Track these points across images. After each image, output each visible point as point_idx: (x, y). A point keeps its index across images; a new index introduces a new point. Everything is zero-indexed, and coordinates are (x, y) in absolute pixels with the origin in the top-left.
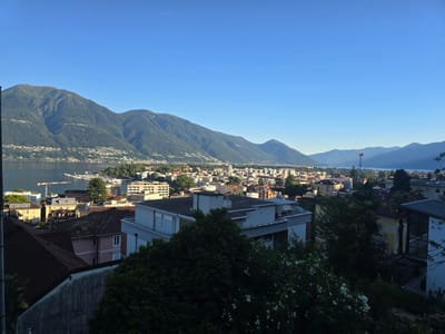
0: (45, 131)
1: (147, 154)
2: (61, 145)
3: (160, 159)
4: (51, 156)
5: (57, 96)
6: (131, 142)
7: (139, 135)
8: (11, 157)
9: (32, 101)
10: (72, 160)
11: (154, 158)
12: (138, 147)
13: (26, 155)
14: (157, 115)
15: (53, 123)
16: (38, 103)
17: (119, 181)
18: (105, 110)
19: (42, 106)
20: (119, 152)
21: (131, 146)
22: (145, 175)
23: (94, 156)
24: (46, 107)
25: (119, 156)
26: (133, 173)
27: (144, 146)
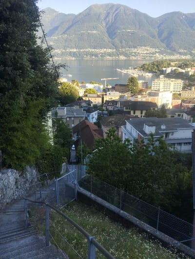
0: (106, 38)
1: (175, 50)
2: (116, 47)
3: (185, 54)
4: (110, 56)
5: (114, 10)
6: (162, 41)
7: (170, 34)
8: (89, 57)
9: (99, 16)
10: (122, 58)
11: (180, 54)
12: (168, 46)
13: (96, 55)
14: (186, 15)
15: (111, 31)
16: (102, 17)
17: (150, 75)
18: (146, 16)
19: (105, 19)
20: (153, 50)
21: (163, 44)
22: (169, 70)
23: (136, 54)
24: (107, 19)
25: (153, 54)
26: (160, 68)
27: (174, 44)
